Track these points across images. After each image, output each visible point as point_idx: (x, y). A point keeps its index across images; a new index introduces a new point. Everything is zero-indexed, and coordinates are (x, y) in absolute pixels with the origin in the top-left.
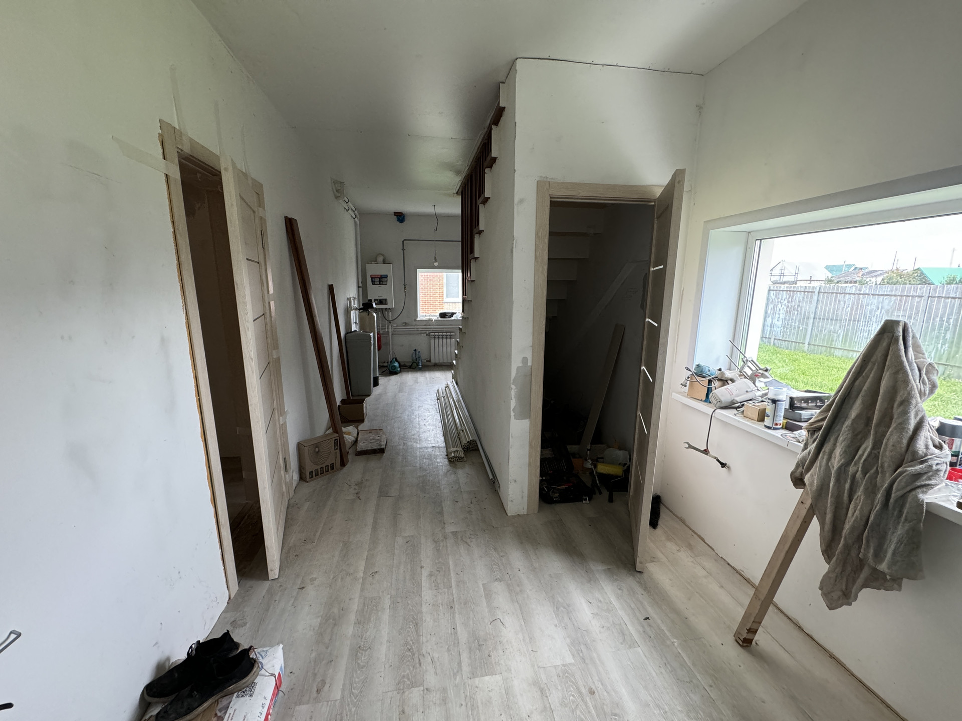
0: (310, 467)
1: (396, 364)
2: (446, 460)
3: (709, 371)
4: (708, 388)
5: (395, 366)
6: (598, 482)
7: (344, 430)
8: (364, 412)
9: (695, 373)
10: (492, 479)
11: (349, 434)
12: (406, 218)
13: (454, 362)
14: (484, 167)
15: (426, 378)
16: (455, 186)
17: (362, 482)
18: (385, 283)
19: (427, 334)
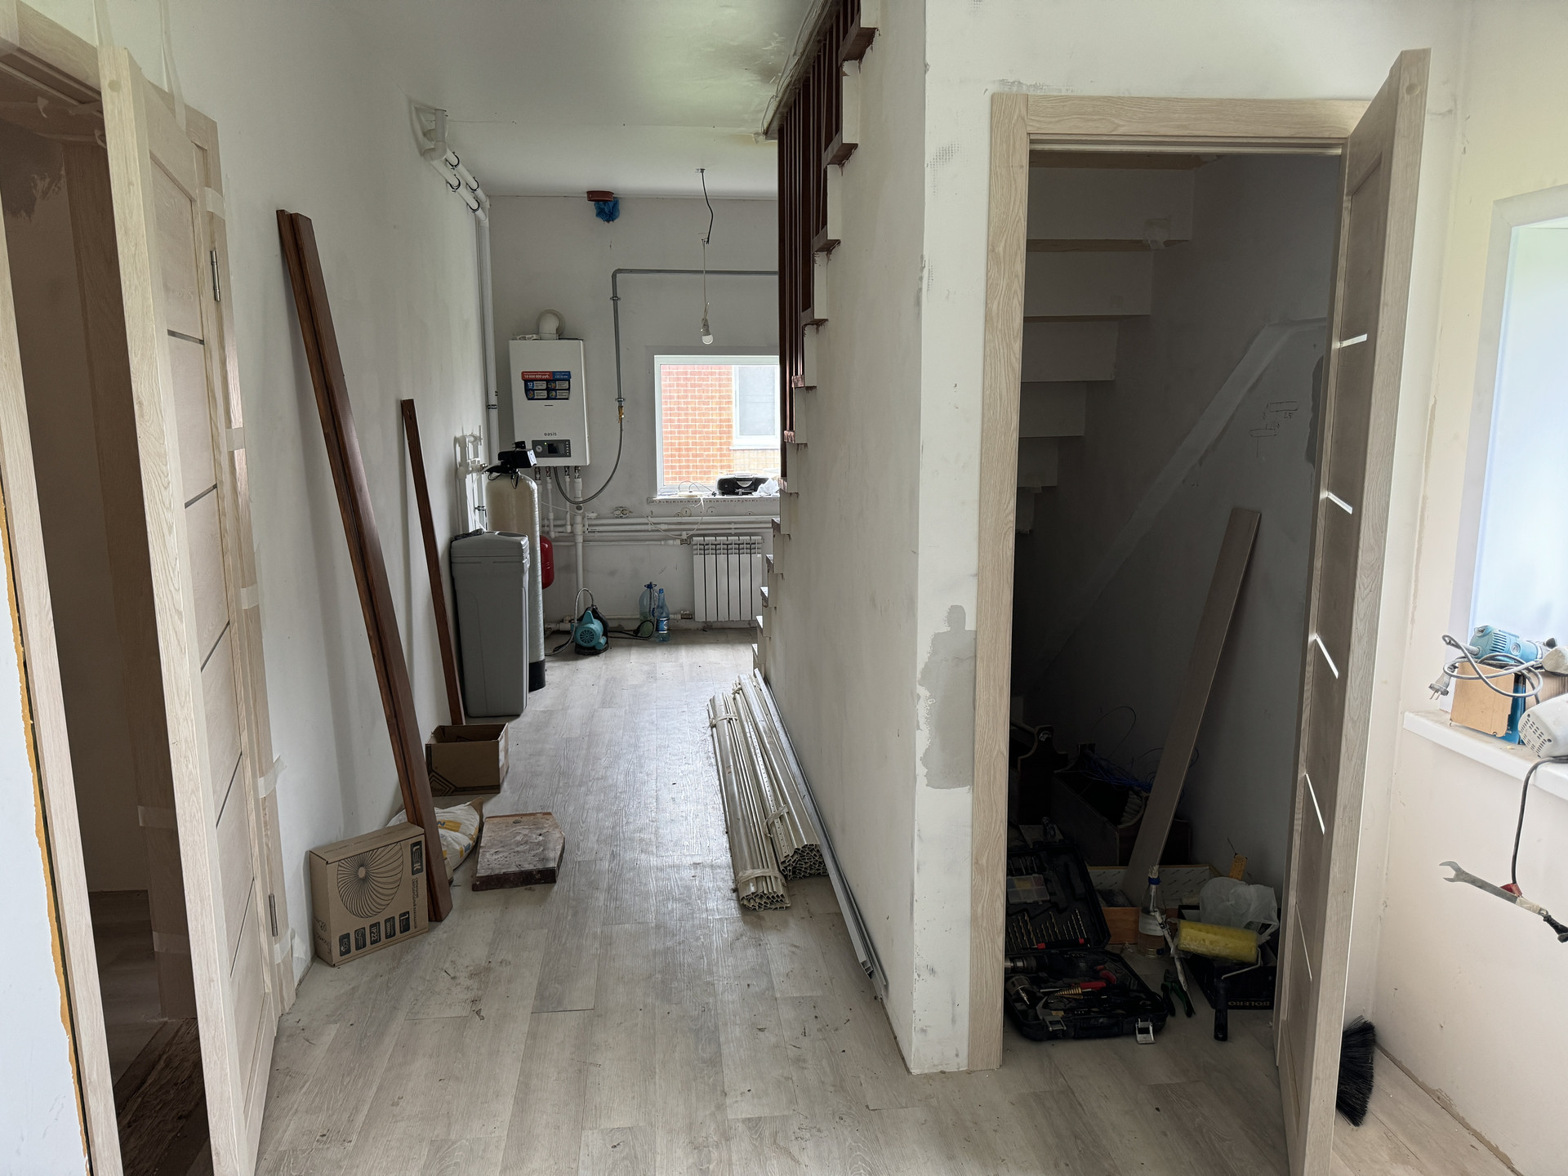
0: (341, 922)
1: (596, 626)
2: (733, 904)
3: (1518, 646)
4: (1515, 701)
5: (591, 633)
6: (1181, 979)
7: (440, 814)
8: (501, 764)
9: (1475, 655)
10: (864, 963)
11: (455, 826)
12: (622, 206)
13: (760, 619)
14: (842, 56)
15: (681, 666)
16: (761, 111)
17: (488, 970)
18: (565, 394)
19: (682, 540)
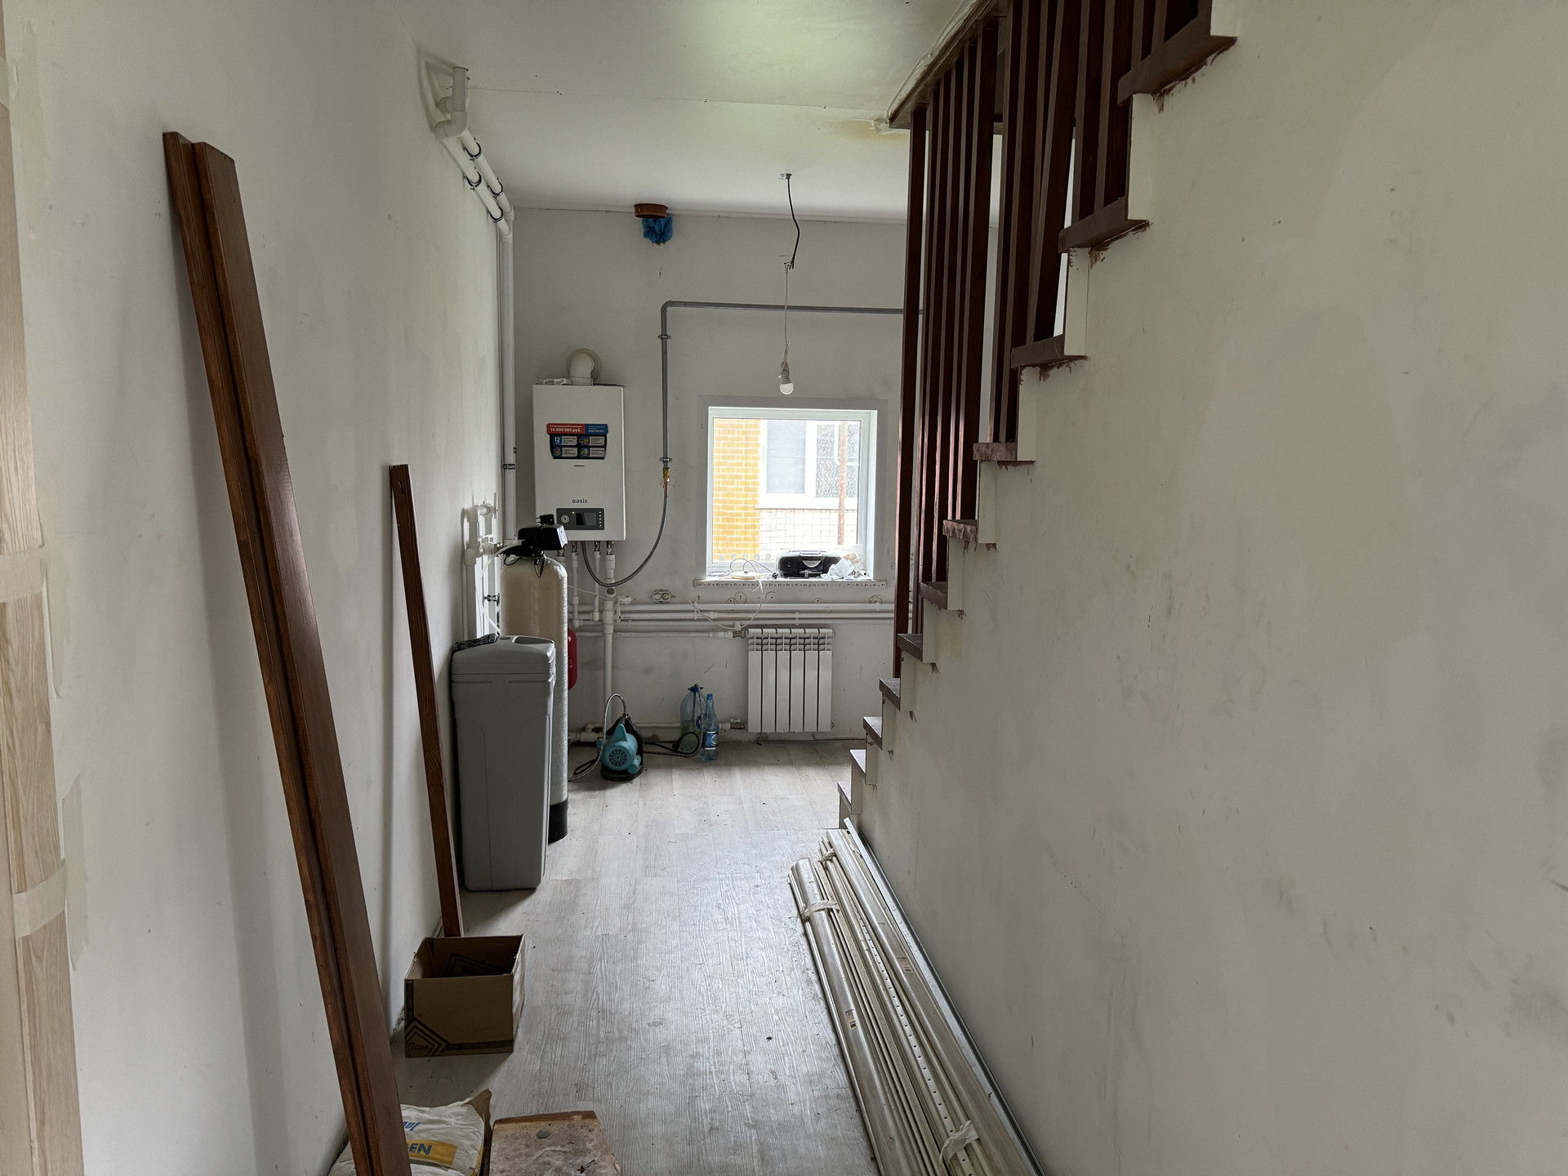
1: (628, 741)
5: (623, 752)
8: (515, 1004)
11: (448, 1154)
15: (740, 801)
18: (600, 452)
19: (735, 632)
